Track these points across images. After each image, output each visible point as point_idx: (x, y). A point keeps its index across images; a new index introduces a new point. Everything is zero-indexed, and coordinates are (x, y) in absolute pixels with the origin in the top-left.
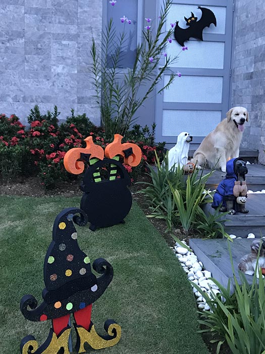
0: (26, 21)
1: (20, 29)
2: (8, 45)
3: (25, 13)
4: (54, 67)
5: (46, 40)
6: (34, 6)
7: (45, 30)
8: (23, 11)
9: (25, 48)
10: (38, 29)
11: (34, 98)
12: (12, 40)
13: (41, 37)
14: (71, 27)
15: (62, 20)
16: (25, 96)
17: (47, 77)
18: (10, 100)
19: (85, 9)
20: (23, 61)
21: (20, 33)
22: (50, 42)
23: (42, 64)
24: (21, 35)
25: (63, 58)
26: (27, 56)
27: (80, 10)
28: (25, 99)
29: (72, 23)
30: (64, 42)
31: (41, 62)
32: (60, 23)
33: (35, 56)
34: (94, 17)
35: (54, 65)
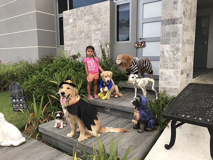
0: (85, 26)
1: (83, 30)
2: (80, 36)
4: (93, 44)
6: (87, 19)
7: (90, 28)
8: (84, 22)
9: (84, 37)
10: (88, 29)
12: (81, 34)
13: (89, 31)
14: (98, 25)
19: (103, 16)
22: (92, 33)
24: (83, 32)
25: (96, 40)
26: (85, 40)
27: (101, 17)
29: (99, 23)
30: (96, 32)
31: (89, 42)
32: (95, 24)
33: (87, 40)
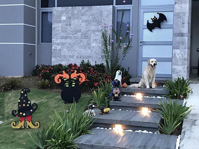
0: (82, 25)
1: (79, 29)
2: (75, 35)
3: (82, 22)
5: (89, 33)
6: (85, 19)
7: (89, 29)
8: (81, 22)
9: (81, 36)
10: (86, 29)
11: (84, 56)
13: (87, 31)
14: (99, 27)
15: (96, 24)
16: (81, 56)
17: (89, 48)
18: (75, 57)
20: (80, 42)
21: (79, 30)
22: (90, 33)
23: (87, 43)
24: (80, 31)
25: (96, 40)
26: (82, 40)
28: (80, 57)
30: (96, 33)
33: (85, 40)
34: (108, 22)
35: (92, 43)
